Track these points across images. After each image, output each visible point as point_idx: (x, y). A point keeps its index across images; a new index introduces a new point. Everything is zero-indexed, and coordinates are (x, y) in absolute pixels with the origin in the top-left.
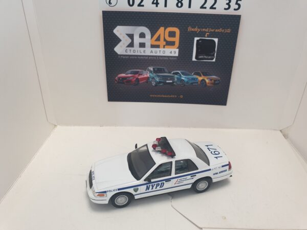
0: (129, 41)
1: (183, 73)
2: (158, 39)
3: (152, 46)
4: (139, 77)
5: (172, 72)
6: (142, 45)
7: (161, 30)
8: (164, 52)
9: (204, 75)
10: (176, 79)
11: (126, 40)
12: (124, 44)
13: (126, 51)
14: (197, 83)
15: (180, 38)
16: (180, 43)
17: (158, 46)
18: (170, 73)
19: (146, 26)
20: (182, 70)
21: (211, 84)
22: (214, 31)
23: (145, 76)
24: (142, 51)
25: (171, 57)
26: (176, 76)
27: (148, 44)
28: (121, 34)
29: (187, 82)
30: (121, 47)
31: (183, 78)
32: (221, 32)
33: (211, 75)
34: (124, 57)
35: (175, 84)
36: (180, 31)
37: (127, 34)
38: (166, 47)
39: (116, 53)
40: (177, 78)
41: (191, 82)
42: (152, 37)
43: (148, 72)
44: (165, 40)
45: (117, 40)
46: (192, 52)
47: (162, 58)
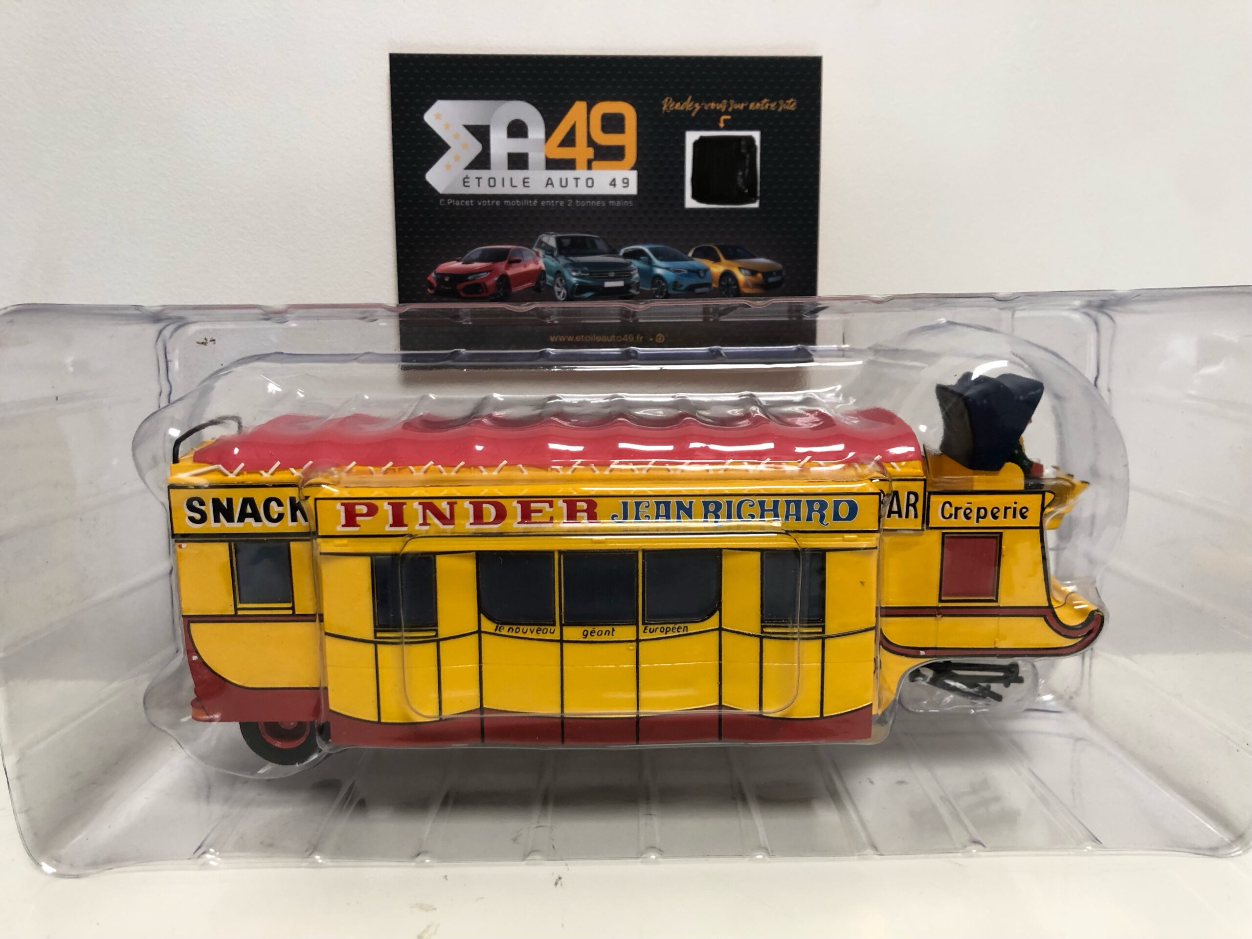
0: (476, 147)
1: (658, 254)
2: (569, 140)
3: (552, 164)
4: (511, 272)
5: (622, 251)
6: (518, 161)
7: (578, 111)
8: (590, 182)
9: (727, 257)
10: (636, 275)
11: (465, 146)
12: (457, 159)
13: (465, 181)
14: (708, 285)
15: (639, 135)
16: (639, 148)
17: (569, 164)
18: (614, 252)
19: (529, 101)
20: (655, 242)
21: (756, 285)
22: (746, 108)
23: (532, 267)
24: (518, 182)
25: (615, 197)
26: (636, 264)
27: (537, 157)
28: (447, 126)
29: (675, 284)
30: (448, 167)
31: (659, 271)
32: (769, 110)
33: (754, 257)
34: (458, 203)
35: (633, 291)
36: (638, 113)
37: (468, 127)
38: (594, 164)
39: (433, 190)
40: (640, 271)
41: (686, 282)
42: (548, 134)
43: (541, 253)
44: (591, 143)
45: (436, 147)
46: (683, 177)
47: (583, 204)
